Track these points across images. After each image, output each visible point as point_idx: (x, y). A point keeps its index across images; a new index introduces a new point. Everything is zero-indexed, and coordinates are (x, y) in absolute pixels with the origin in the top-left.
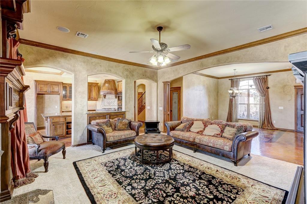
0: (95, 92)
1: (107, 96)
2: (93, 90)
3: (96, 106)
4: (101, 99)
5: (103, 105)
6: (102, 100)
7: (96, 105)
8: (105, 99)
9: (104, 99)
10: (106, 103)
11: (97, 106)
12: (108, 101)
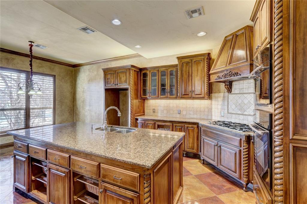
0: (199, 78)
1: (235, 85)
2: (195, 74)
3: (211, 112)
4: (222, 95)
5: (226, 111)
6: (224, 97)
7: (210, 110)
8: (231, 96)
9: (227, 94)
10: (233, 107)
11: (213, 113)
12: (240, 101)
